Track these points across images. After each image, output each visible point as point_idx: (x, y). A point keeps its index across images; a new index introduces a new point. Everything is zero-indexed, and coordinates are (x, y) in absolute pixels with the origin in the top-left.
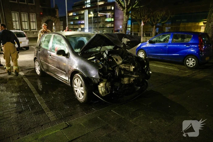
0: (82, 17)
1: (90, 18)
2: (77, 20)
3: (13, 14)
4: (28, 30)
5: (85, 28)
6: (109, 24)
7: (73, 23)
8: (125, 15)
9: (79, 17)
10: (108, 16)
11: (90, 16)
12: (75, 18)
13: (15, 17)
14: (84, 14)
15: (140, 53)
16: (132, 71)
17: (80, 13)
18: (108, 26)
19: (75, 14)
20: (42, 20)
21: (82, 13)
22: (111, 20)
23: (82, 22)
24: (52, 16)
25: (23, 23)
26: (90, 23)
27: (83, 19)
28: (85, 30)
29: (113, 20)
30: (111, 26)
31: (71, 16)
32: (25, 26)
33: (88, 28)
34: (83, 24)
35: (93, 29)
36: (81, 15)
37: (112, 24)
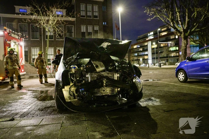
0: (145, 48)
1: (153, 49)
2: (141, 51)
5: (149, 59)
6: (173, 53)
7: (137, 54)
8: (183, 40)
9: (143, 49)
10: (170, 44)
11: (153, 47)
12: (139, 50)
14: (147, 45)
15: (180, 74)
16: (116, 79)
17: (143, 45)
18: (173, 55)
19: (139, 46)
21: (146, 45)
22: (175, 49)
23: (146, 53)
26: (153, 54)
27: (147, 50)
28: (149, 60)
29: (177, 48)
30: (175, 55)
31: (136, 48)
33: (151, 59)
34: (147, 55)
35: (156, 59)
36: (144, 47)
37: (177, 53)
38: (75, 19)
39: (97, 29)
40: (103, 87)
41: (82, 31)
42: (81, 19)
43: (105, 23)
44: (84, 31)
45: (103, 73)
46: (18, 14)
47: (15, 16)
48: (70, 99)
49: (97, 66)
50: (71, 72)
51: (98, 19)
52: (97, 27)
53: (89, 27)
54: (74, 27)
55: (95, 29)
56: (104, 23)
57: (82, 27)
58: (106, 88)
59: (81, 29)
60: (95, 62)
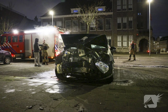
3: (118, 37)
4: (127, 47)
13: (119, 38)
16: (90, 62)
20: (138, 39)
24: (146, 36)
25: (124, 42)
32: (125, 44)
38: (112, 13)
39: (131, 20)
40: (83, 67)
41: (118, 22)
42: (117, 12)
43: (140, 13)
44: (120, 22)
45: (84, 58)
46: (72, 14)
47: (70, 16)
48: (60, 72)
49: (80, 53)
50: (64, 56)
51: (132, 11)
52: (131, 18)
53: (124, 19)
54: (112, 20)
55: (130, 20)
56: (138, 13)
57: (118, 19)
58: (84, 68)
59: (117, 21)
60: (80, 50)
